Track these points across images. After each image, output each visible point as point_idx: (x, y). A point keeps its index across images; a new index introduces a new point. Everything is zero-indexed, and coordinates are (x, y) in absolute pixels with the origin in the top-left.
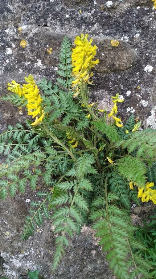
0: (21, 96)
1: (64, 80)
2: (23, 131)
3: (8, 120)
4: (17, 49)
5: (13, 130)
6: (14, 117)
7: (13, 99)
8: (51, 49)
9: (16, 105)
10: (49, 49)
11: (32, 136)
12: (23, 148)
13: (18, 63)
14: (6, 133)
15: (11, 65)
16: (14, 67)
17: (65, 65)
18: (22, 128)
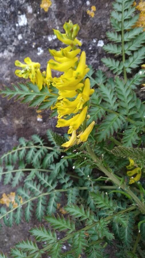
0: (41, 88)
1: (116, 61)
2: (44, 148)
3: (19, 130)
4: (35, 15)
5: (27, 145)
6: (29, 125)
7: (26, 94)
8: (94, 8)
9: (32, 106)
10: (90, 9)
11: (57, 158)
12: (43, 179)
13: (36, 39)
14: (16, 150)
15: (26, 42)
16: (29, 46)
17: (120, 33)
18: (41, 143)
